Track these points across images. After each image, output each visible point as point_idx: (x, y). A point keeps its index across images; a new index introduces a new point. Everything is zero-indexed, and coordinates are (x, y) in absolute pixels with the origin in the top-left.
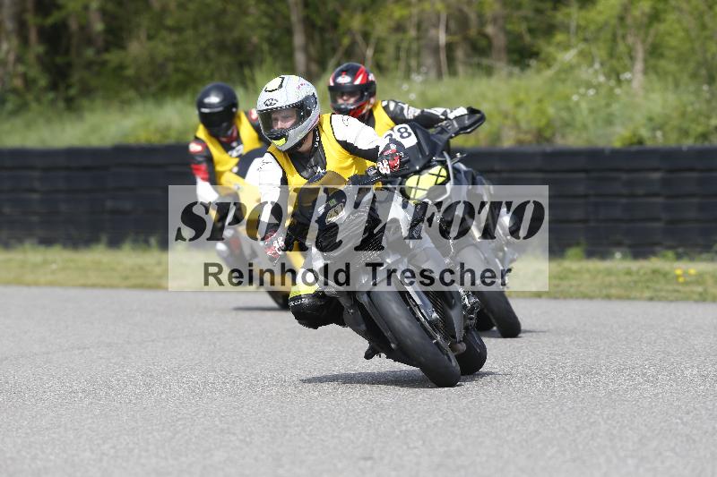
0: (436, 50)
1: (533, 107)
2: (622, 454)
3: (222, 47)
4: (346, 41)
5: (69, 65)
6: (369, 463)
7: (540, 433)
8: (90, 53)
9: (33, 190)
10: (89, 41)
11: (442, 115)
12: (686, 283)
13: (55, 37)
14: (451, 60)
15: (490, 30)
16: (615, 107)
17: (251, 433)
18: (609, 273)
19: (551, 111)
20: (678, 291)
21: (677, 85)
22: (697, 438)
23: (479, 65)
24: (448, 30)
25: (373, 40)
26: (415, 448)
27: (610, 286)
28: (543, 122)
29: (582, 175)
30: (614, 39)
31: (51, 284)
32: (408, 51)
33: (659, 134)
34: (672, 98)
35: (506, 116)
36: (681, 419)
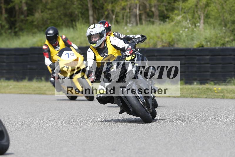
0: (136, 16)
1: (167, 35)
2: (197, 149)
3: (65, 15)
4: (106, 13)
5: (16, 21)
6: (114, 152)
7: (170, 142)
8: (22, 17)
9: (4, 62)
10: (22, 13)
11: (133, 37)
12: (218, 93)
13: (11, 12)
14: (140, 19)
15: (153, 9)
16: (194, 35)
17: (75, 142)
18: (192, 89)
19: (173, 36)
20: (215, 95)
21: (214, 28)
22: (221, 143)
23: (150, 21)
24: (139, 9)
25: (115, 13)
26: (129, 147)
27: (193, 93)
28: (171, 40)
29: (183, 57)
30: (194, 12)
31: (10, 93)
32: (127, 16)
33: (209, 43)
34: (213, 32)
35: (159, 38)
36: (216, 137)
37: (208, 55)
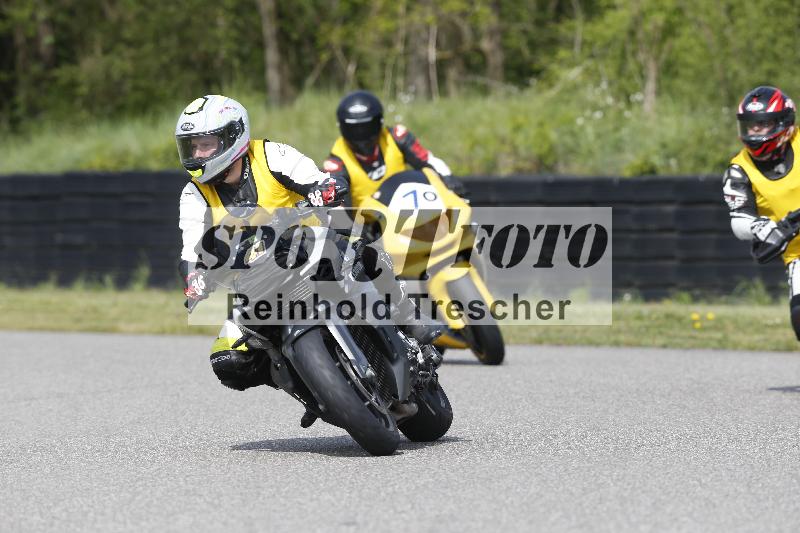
0: (425, 66)
1: (533, 132)
3: (185, 63)
4: (324, 57)
5: (14, 82)
6: (352, 529)
7: (542, 496)
8: (36, 68)
10: (37, 57)
12: (703, 329)
15: (485, 45)
16: (625, 132)
17: (220, 495)
18: (617, 318)
19: (553, 136)
20: (694, 338)
21: (693, 108)
22: (717, 502)
23: (473, 84)
24: (438, 45)
25: (354, 56)
26: (403, 512)
27: (620, 331)
28: (546, 147)
30: (623, 55)
32: (395, 68)
33: (673, 162)
34: (688, 123)
35: (503, 141)
36: (699, 481)
37: (670, 202)
